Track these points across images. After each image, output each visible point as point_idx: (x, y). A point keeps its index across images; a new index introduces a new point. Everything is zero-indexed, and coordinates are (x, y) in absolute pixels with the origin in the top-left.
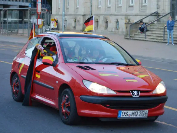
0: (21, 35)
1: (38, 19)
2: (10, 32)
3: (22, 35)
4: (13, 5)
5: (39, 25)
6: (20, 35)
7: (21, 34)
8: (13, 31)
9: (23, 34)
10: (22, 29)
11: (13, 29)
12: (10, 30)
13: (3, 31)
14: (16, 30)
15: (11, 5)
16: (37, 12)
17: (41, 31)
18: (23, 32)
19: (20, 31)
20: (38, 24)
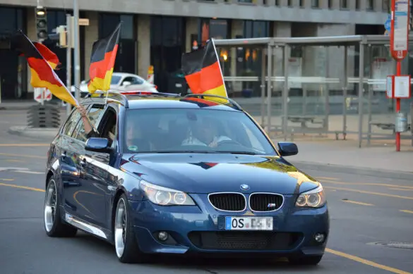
0: (337, 139)
1: (397, 79)
2: (299, 125)
3: (341, 136)
4: (330, 24)
5: (399, 99)
6: (333, 136)
7: (337, 133)
8: (309, 124)
9: (345, 134)
10: (341, 117)
11: (307, 116)
12: (297, 120)
13: (269, 122)
14: (319, 119)
15: (322, 25)
16: (393, 48)
17: (405, 121)
18: (345, 127)
19: (335, 123)
20: (397, 95)
